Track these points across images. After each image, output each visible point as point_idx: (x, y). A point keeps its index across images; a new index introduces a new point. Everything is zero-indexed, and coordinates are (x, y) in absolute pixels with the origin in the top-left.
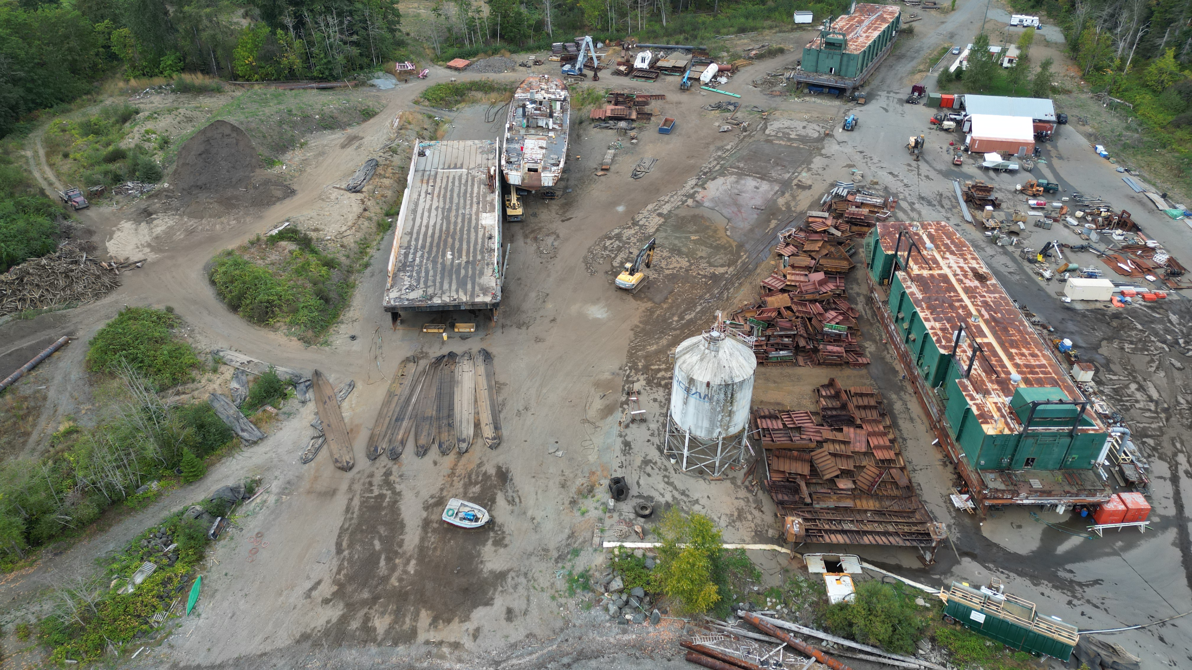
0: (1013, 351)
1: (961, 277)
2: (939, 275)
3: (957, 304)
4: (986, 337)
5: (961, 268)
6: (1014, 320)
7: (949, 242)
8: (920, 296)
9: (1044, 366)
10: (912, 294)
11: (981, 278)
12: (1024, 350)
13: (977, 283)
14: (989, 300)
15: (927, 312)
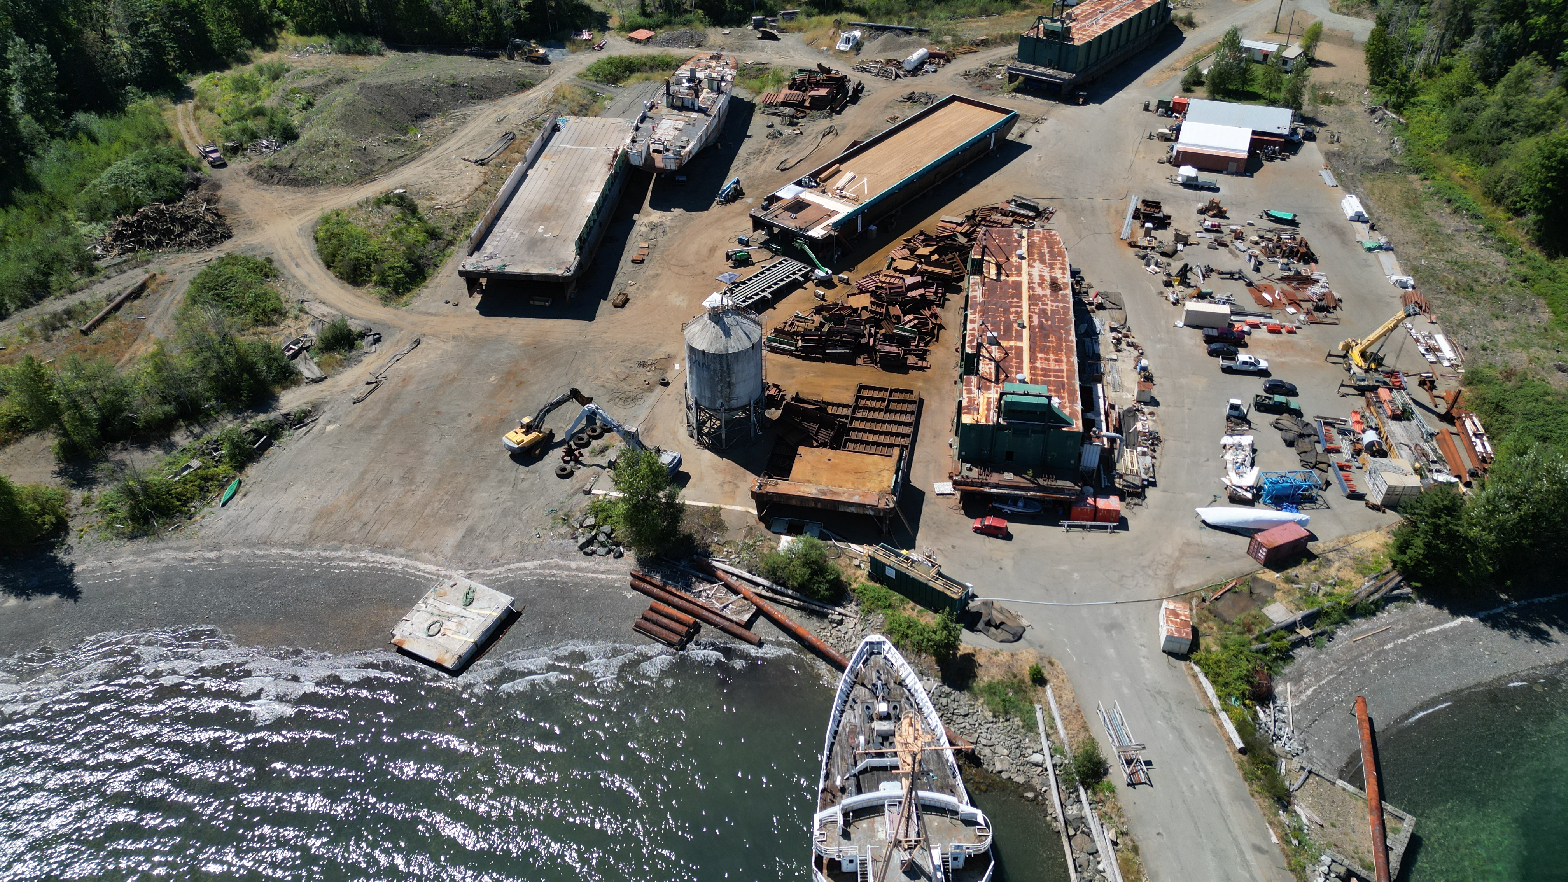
0: (1040, 355)
1: (1036, 285)
2: (1013, 282)
3: (1013, 310)
4: (1021, 340)
5: (1042, 277)
6: (1062, 328)
7: (1046, 250)
8: (980, 299)
9: (1062, 371)
10: (975, 297)
11: (1055, 286)
12: (1052, 356)
13: (1048, 292)
14: (1049, 308)
15: (977, 315)
